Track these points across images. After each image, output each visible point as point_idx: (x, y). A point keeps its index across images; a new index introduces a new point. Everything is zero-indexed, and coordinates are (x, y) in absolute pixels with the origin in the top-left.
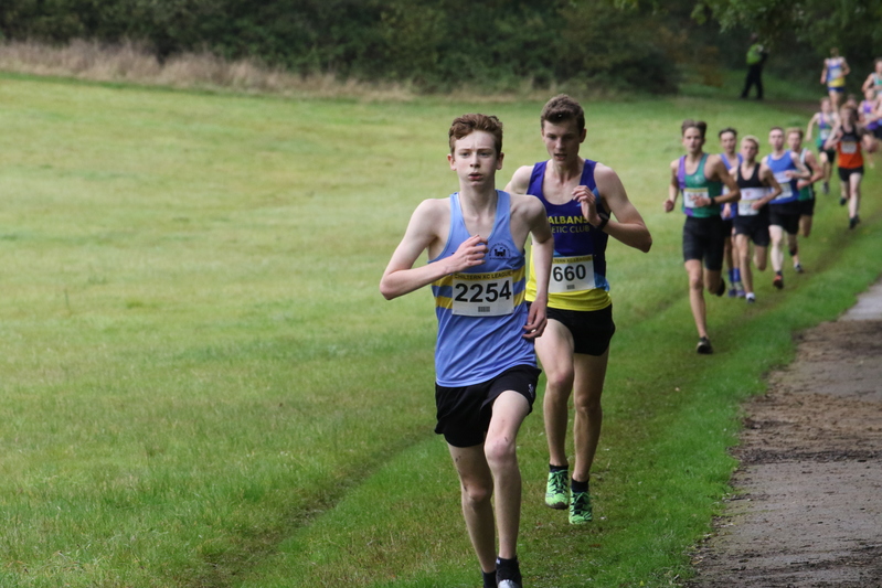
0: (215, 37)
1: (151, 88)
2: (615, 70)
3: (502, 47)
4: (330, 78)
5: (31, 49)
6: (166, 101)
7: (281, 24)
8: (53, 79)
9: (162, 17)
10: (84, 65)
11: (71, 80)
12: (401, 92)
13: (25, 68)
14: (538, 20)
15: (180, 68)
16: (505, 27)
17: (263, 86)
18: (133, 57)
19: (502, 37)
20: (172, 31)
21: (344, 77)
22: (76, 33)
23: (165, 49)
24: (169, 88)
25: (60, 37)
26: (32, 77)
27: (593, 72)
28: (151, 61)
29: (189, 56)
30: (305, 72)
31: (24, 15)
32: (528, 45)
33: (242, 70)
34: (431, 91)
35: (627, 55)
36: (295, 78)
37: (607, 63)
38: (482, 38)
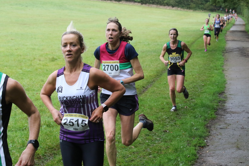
0: (177, 6)
1: (172, 10)
4: (186, 10)
5: (162, 6)
6: (173, 11)
8: (164, 9)
10: (167, 8)
11: (166, 9)
12: (192, 11)
15: (174, 8)
17: (181, 10)
18: (170, 7)
19: (200, 7)
20: (174, 5)
21: (187, 9)
22: (166, 5)
23: (173, 7)
24: (173, 10)
26: (162, 9)
27: (207, 10)
28: (172, 8)
30: (184, 9)
31: (162, 4)
33: (179, 9)
34: (194, 11)
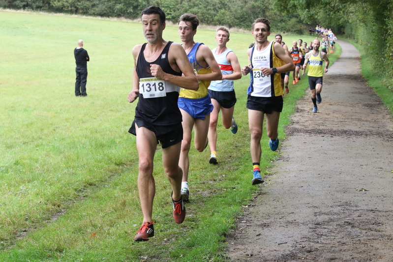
0: (237, 25)
2: (295, 31)
3: (278, 27)
5: (211, 26)
7: (247, 24)
9: (230, 22)
13: (210, 29)
14: (284, 24)
16: (279, 25)
17: (244, 32)
19: (279, 26)
20: (231, 24)
22: (217, 24)
25: (215, 25)
26: (211, 31)
27: (291, 31)
29: (233, 28)
31: (210, 22)
32: (282, 27)
33: (241, 30)
35: (297, 29)
36: (248, 31)
37: (294, 30)
38: (276, 26)
